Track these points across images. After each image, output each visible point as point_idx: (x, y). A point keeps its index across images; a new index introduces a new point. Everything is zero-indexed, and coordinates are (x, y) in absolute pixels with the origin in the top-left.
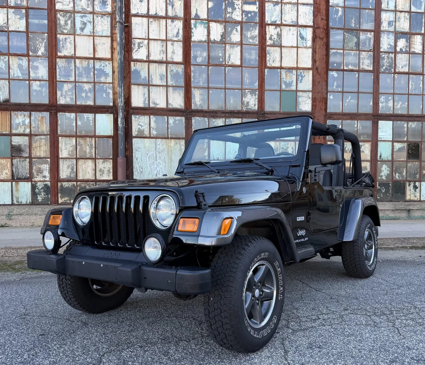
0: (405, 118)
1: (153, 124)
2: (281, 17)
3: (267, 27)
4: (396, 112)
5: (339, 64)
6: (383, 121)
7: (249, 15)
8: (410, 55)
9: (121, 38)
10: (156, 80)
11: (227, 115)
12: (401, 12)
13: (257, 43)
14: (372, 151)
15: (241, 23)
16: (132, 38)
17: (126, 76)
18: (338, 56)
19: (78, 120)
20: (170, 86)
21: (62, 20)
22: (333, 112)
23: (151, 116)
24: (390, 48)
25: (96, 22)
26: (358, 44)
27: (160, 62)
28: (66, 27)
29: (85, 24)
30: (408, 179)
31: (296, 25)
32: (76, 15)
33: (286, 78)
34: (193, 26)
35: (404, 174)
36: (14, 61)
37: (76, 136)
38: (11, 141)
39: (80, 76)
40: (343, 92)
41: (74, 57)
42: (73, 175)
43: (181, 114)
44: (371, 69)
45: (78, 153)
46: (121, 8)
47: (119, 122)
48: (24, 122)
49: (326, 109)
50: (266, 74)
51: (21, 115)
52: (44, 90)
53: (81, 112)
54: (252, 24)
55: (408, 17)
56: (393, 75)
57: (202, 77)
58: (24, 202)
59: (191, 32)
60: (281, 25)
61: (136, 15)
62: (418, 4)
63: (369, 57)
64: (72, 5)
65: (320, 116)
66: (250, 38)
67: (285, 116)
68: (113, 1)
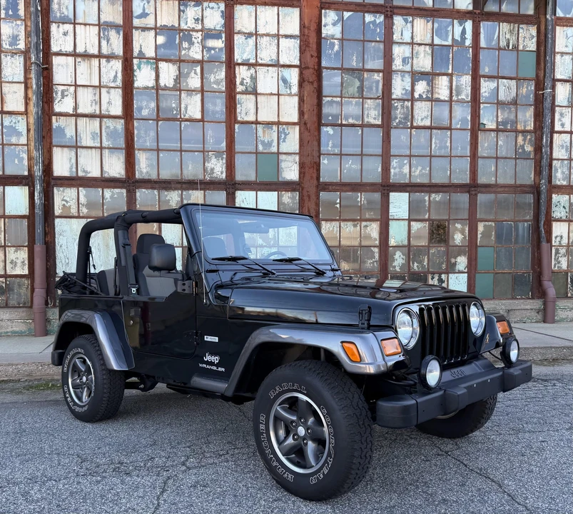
0: (426, 189)
1: (82, 200)
2: (256, 54)
3: (237, 68)
4: (414, 181)
5: (335, 117)
6: (396, 193)
7: (213, 52)
8: (433, 103)
9: (37, 84)
10: (86, 140)
11: (184, 186)
12: (420, 44)
13: (224, 89)
14: (381, 234)
15: (201, 62)
16: (53, 85)
17: (44, 135)
18: (335, 105)
20: (105, 148)
22: (327, 181)
23: (80, 189)
24: (405, 94)
25: (3, 63)
26: (361, 89)
27: (92, 116)
30: (431, 270)
31: (277, 65)
33: (264, 136)
34: (135, 67)
35: (425, 263)
40: (341, 155)
43: (121, 184)
44: (379, 122)
46: (37, 44)
47: (36, 198)
49: (318, 178)
50: (237, 130)
54: (217, 64)
55: (430, 52)
56: (409, 130)
57: (149, 135)
59: (133, 75)
60: (256, 64)
61: (59, 54)
62: (444, 34)
63: (376, 106)
65: (310, 186)
66: (214, 83)
67: (263, 187)
68: (28, 35)
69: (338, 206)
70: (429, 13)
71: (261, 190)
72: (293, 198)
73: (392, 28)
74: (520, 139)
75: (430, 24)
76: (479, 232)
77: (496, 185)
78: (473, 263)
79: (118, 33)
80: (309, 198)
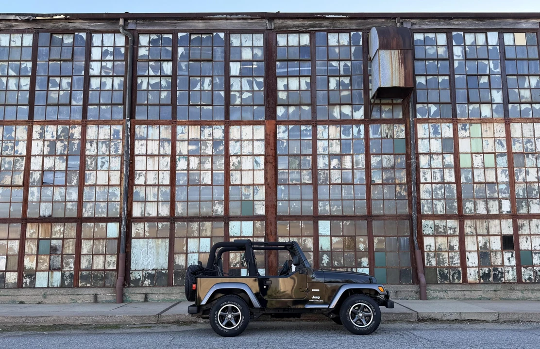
0: (340, 218)
1: (147, 228)
2: (241, 150)
3: (231, 158)
4: (332, 214)
5: (285, 180)
6: (322, 221)
7: (218, 150)
8: (342, 170)
9: (126, 171)
10: (150, 198)
11: (201, 219)
12: (333, 140)
13: (223, 168)
14: (314, 244)
15: (212, 156)
16: (135, 171)
17: (128, 196)
18: (285, 174)
19: (95, 227)
20: (160, 201)
21: (89, 161)
22: (282, 214)
23: (146, 223)
24: (325, 166)
25: (111, 161)
26: (300, 164)
27: (154, 185)
28: (91, 166)
29: (103, 163)
30: (345, 266)
31: (252, 155)
32: (98, 157)
33: (245, 192)
34: (177, 160)
35: (342, 262)
36: (57, 190)
37: (93, 239)
38: (51, 243)
39: (99, 197)
40: (289, 200)
41: (95, 185)
42: (89, 266)
43: (167, 220)
44: (311, 182)
45: (94, 251)
46: (127, 151)
47: (122, 228)
48: (60, 230)
49: (276, 213)
50: (230, 189)
51: (58, 225)
52: (74, 208)
53: (98, 222)
54: (220, 156)
55: (339, 143)
56: (328, 186)
57: (183, 194)
58: (56, 286)
59: (176, 164)
60: (241, 155)
61: (138, 155)
62: (347, 133)
63: (308, 174)
64: (96, 151)
65: (271, 218)
66: (218, 165)
67: (245, 219)
68: (123, 147)
69: (288, 228)
70: (338, 123)
71: (243, 221)
72: (262, 225)
73: (316, 132)
74: (398, 189)
75: (339, 128)
76: (375, 243)
77: (384, 215)
78: (372, 262)
79: (169, 143)
80: (271, 224)
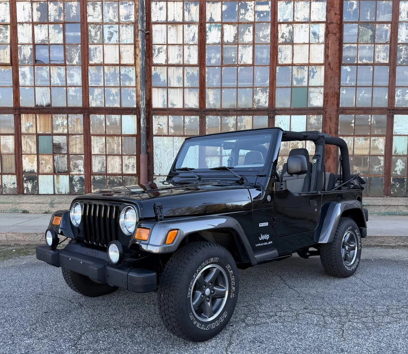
1: (171, 124)
2: (294, 15)
3: (279, 26)
5: (353, 58)
6: (399, 115)
7: (262, 15)
9: (142, 45)
10: (174, 83)
11: (238, 113)
13: (269, 41)
14: (386, 146)
15: (253, 23)
16: (152, 45)
17: (147, 80)
18: (352, 50)
19: (107, 121)
20: (186, 88)
21: (92, 31)
22: (345, 106)
23: (169, 116)
25: (121, 32)
26: (373, 37)
27: (178, 66)
28: (96, 38)
29: (112, 34)
31: (309, 22)
32: (104, 26)
33: (298, 74)
34: (207, 30)
36: (55, 70)
37: (106, 135)
38: (53, 140)
39: (108, 81)
40: (356, 86)
41: (103, 65)
42: (103, 170)
43: (196, 113)
44: (387, 62)
45: (107, 151)
46: (142, 17)
47: (141, 123)
48: (62, 123)
49: (338, 104)
50: (277, 71)
51: (60, 117)
52: (78, 94)
53: (109, 114)
54: (264, 23)
57: (216, 78)
58: (63, 193)
59: (206, 35)
60: (294, 22)
61: (156, 23)
63: (385, 49)
64: (101, 17)
65: (331, 110)
66: (262, 37)
67: (295, 112)
68: (136, 11)
69: (353, 125)
71: (294, 114)
72: (318, 120)
79: (196, 5)
80: (331, 119)
